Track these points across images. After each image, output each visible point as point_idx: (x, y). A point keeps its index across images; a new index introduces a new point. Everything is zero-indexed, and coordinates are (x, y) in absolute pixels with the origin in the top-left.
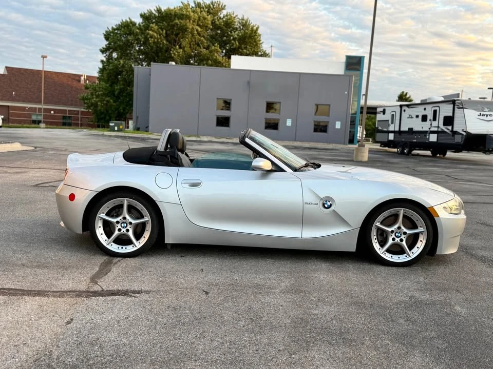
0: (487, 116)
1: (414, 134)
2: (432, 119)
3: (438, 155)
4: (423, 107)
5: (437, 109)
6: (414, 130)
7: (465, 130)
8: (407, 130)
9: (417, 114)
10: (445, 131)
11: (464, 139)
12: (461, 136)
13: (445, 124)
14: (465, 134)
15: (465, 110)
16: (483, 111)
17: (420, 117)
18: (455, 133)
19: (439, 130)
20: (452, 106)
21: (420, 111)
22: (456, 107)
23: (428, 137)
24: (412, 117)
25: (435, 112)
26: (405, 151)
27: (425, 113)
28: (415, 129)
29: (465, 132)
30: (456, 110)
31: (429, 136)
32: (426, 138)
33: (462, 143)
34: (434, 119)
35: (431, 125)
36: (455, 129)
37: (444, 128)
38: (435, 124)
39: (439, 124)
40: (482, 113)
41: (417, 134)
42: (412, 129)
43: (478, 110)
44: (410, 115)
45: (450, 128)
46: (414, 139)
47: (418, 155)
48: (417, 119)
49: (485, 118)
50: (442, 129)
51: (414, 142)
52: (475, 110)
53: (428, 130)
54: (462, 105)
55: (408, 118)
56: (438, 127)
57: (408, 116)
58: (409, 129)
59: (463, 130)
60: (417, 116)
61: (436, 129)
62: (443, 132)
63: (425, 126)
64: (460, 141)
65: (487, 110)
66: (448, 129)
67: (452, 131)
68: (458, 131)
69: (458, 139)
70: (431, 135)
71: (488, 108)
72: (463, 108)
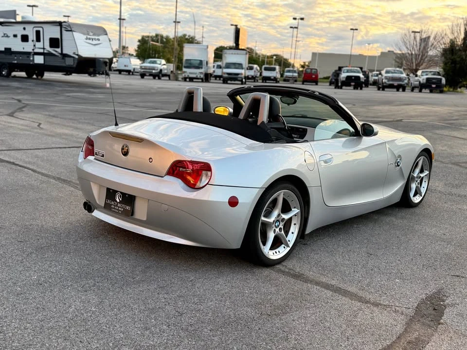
0: (93, 40)
1: (13, 55)
2: (35, 39)
3: (35, 76)
4: (22, 26)
5: (41, 29)
6: (12, 50)
7: (77, 53)
8: (3, 50)
9: (15, 33)
10: (52, 53)
11: (76, 62)
12: (72, 59)
13: (51, 46)
14: (77, 57)
15: (74, 33)
16: (88, 35)
17: (19, 37)
18: (65, 56)
19: (45, 52)
20: (59, 28)
21: (19, 30)
22: (63, 29)
23: (31, 59)
24: (7, 36)
25: (38, 33)
26: (4, 73)
27: (25, 33)
28: (14, 49)
29: (77, 55)
30: (64, 32)
31: (33, 58)
32: (30, 60)
33: (75, 66)
34: (38, 40)
35: (34, 46)
36: (64, 52)
37: (52, 50)
38: (39, 45)
39: (45, 45)
40: (88, 37)
41: (17, 55)
42: (10, 49)
43: (84, 34)
44: (4, 34)
45: (59, 50)
46: (15, 60)
47: (15, 77)
48: (15, 39)
49: (90, 41)
50: (48, 51)
51: (15, 63)
52: (82, 33)
53: (31, 51)
54: (71, 28)
55: (3, 37)
56: (44, 49)
57: (3, 35)
58: (5, 49)
59: (74, 53)
60: (15, 36)
61: (42, 51)
62: (50, 54)
63: (28, 47)
64: (72, 64)
65: (91, 34)
66: (56, 52)
67: (62, 54)
68: (69, 53)
69: (69, 62)
70: (36, 57)
71: (92, 32)
72: (71, 31)
